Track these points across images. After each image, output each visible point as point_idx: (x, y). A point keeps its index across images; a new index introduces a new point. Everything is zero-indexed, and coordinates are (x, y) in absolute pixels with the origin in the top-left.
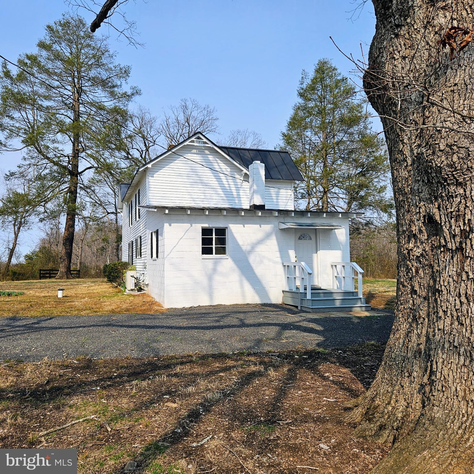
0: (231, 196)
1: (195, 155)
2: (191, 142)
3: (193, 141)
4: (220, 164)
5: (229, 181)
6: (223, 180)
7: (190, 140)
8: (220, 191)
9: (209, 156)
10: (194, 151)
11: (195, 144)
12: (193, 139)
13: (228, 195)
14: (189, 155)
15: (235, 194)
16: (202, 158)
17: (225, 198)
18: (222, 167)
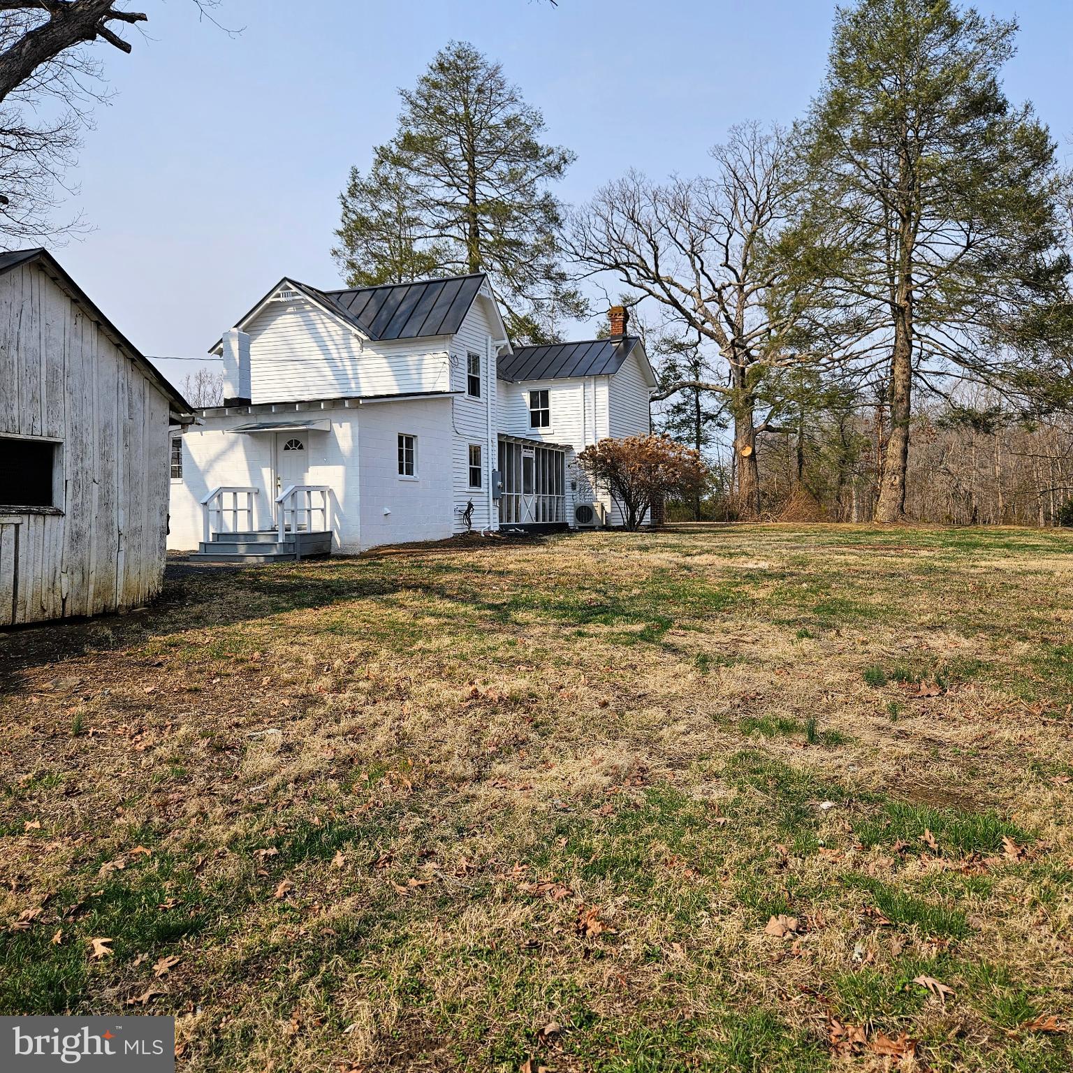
0: (345, 377)
1: (292, 316)
2: (276, 297)
3: (278, 296)
4: (327, 325)
5: (341, 350)
6: (332, 351)
7: (274, 294)
8: (328, 371)
9: (311, 314)
10: (290, 309)
11: (282, 299)
12: (278, 291)
13: (340, 376)
14: (284, 317)
15: (350, 372)
16: (300, 320)
17: (335, 382)
18: (330, 329)
